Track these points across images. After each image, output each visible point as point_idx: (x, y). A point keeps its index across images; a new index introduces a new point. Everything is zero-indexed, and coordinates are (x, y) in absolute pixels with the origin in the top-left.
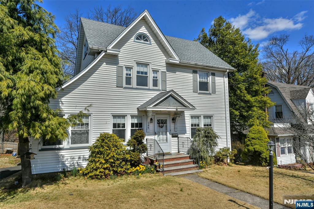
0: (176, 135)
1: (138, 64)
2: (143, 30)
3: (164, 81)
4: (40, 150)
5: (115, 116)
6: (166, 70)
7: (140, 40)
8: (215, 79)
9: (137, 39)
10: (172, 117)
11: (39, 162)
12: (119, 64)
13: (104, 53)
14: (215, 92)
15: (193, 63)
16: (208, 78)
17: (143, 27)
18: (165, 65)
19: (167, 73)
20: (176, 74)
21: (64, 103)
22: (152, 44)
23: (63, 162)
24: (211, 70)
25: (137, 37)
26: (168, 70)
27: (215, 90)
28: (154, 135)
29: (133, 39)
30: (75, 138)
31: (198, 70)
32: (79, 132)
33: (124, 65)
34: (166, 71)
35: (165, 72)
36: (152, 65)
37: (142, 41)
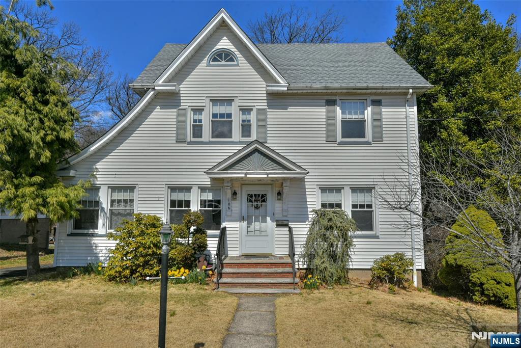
0: (285, 223)
1: (215, 101)
2: (225, 44)
3: (262, 126)
4: (68, 235)
5: (173, 189)
6: (268, 106)
7: (219, 61)
8: (381, 112)
9: (215, 60)
10: (276, 190)
11: (67, 251)
12: (181, 106)
13: (152, 91)
14: (382, 137)
15: (317, 85)
16: (364, 112)
17: (225, 38)
18: (266, 98)
19: (268, 110)
20: (288, 110)
21: (100, 170)
22: (240, 65)
23: (96, 253)
24: (371, 94)
25: (215, 57)
26: (270, 106)
27: (382, 134)
28: (240, 222)
29: (205, 62)
30: (117, 221)
31: (337, 98)
32: (123, 212)
33: (189, 106)
34: (266, 107)
35: (264, 110)
36: (240, 101)
37: (223, 63)
